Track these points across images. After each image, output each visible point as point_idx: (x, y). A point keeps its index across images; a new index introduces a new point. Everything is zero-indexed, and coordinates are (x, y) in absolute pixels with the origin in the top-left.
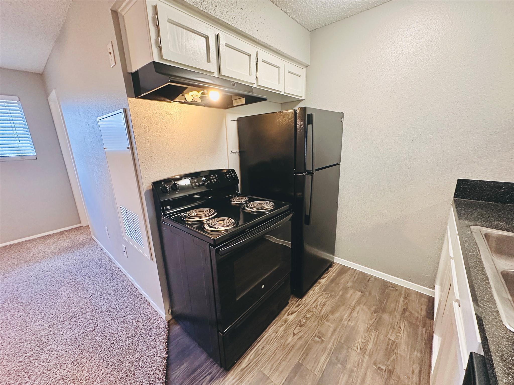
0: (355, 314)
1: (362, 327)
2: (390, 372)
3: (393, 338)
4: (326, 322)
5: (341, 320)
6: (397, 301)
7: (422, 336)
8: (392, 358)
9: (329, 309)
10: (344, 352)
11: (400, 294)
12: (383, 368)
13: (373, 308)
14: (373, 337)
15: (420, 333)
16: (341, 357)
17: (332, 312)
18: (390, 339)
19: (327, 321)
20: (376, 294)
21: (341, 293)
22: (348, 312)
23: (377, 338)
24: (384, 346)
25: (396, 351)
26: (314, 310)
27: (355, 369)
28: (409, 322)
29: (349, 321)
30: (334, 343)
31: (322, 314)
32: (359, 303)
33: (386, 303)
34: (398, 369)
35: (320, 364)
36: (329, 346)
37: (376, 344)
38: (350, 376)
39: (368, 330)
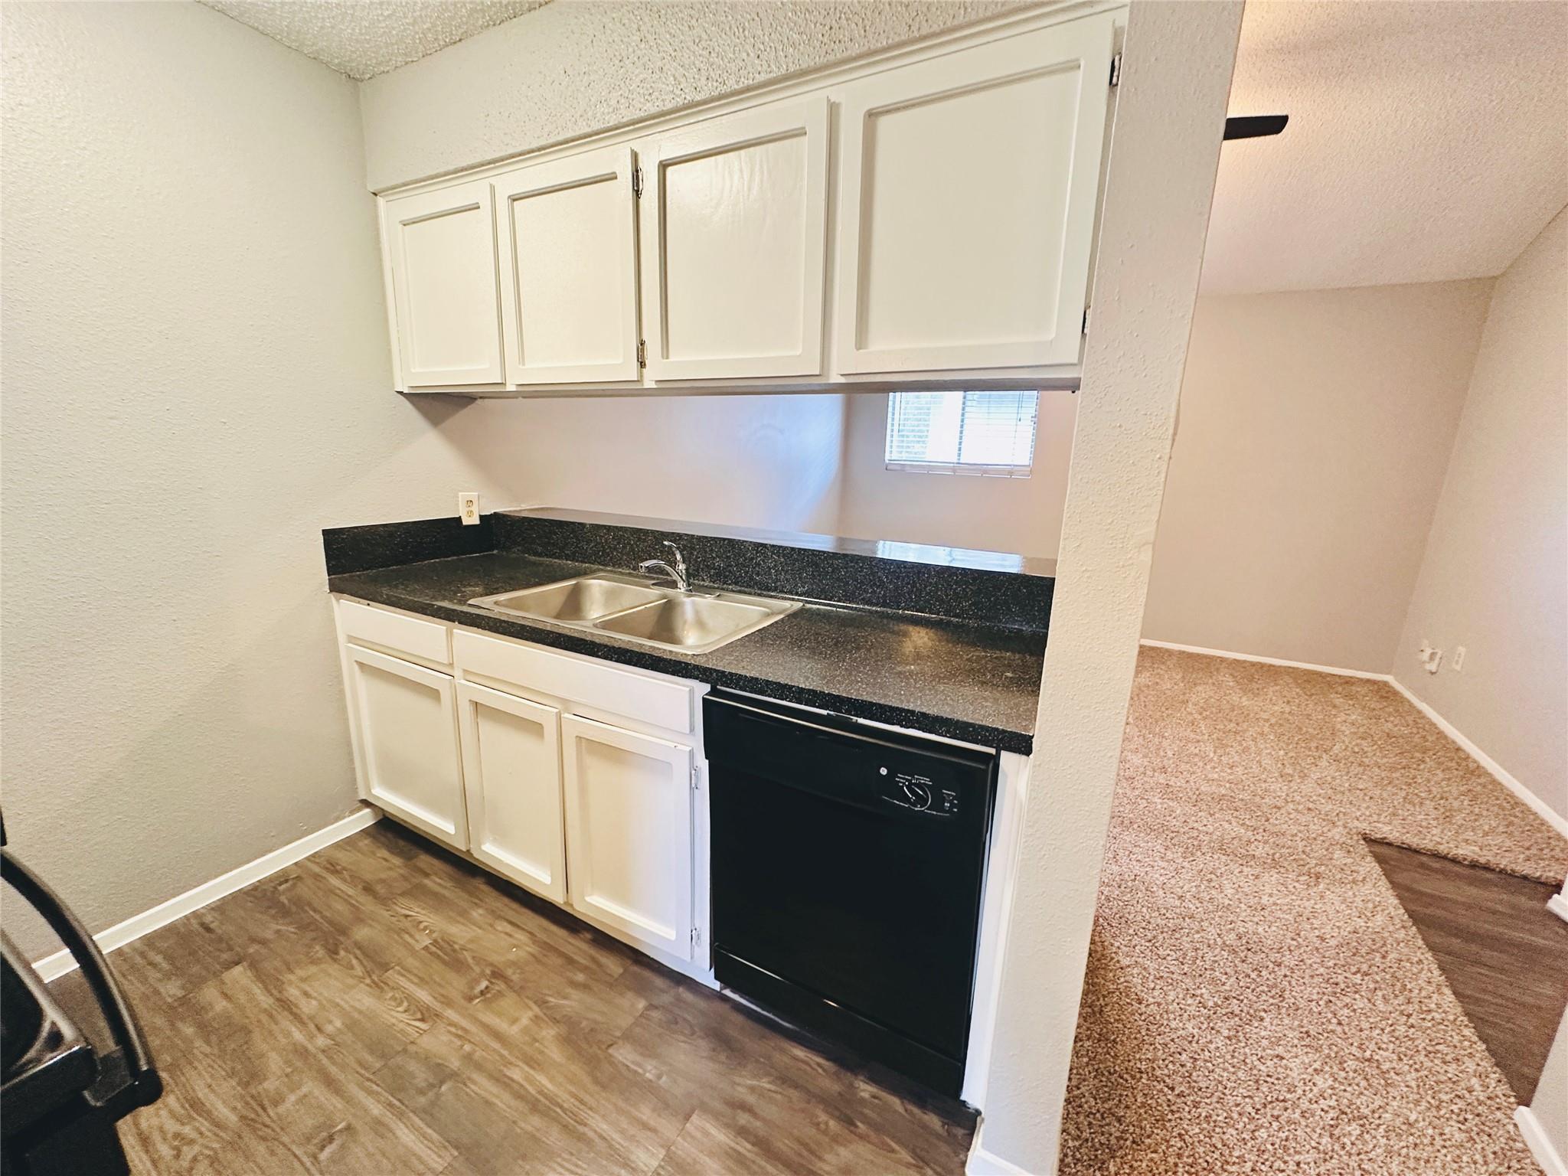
0: (307, 1007)
1: (363, 999)
2: (497, 974)
3: (427, 942)
4: (281, 1109)
5: (302, 1053)
6: (332, 891)
7: (446, 888)
8: (470, 960)
9: (229, 1086)
10: (413, 1066)
11: (317, 877)
12: (484, 984)
13: (319, 951)
14: (403, 982)
15: (437, 889)
16: (421, 1076)
17: (251, 1075)
18: (426, 948)
19: (276, 1104)
20: (270, 928)
21: (189, 1030)
22: (286, 1022)
23: (410, 972)
24: (437, 966)
25: (456, 947)
26: (188, 1153)
27: (467, 1048)
28: (403, 894)
29: (319, 1029)
30: (370, 1093)
31: (233, 1118)
32: (269, 981)
33: (323, 917)
34: (495, 958)
35: (420, 1148)
36: (376, 1109)
37: (422, 982)
38: (479, 1067)
39: (379, 987)
